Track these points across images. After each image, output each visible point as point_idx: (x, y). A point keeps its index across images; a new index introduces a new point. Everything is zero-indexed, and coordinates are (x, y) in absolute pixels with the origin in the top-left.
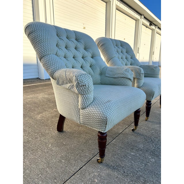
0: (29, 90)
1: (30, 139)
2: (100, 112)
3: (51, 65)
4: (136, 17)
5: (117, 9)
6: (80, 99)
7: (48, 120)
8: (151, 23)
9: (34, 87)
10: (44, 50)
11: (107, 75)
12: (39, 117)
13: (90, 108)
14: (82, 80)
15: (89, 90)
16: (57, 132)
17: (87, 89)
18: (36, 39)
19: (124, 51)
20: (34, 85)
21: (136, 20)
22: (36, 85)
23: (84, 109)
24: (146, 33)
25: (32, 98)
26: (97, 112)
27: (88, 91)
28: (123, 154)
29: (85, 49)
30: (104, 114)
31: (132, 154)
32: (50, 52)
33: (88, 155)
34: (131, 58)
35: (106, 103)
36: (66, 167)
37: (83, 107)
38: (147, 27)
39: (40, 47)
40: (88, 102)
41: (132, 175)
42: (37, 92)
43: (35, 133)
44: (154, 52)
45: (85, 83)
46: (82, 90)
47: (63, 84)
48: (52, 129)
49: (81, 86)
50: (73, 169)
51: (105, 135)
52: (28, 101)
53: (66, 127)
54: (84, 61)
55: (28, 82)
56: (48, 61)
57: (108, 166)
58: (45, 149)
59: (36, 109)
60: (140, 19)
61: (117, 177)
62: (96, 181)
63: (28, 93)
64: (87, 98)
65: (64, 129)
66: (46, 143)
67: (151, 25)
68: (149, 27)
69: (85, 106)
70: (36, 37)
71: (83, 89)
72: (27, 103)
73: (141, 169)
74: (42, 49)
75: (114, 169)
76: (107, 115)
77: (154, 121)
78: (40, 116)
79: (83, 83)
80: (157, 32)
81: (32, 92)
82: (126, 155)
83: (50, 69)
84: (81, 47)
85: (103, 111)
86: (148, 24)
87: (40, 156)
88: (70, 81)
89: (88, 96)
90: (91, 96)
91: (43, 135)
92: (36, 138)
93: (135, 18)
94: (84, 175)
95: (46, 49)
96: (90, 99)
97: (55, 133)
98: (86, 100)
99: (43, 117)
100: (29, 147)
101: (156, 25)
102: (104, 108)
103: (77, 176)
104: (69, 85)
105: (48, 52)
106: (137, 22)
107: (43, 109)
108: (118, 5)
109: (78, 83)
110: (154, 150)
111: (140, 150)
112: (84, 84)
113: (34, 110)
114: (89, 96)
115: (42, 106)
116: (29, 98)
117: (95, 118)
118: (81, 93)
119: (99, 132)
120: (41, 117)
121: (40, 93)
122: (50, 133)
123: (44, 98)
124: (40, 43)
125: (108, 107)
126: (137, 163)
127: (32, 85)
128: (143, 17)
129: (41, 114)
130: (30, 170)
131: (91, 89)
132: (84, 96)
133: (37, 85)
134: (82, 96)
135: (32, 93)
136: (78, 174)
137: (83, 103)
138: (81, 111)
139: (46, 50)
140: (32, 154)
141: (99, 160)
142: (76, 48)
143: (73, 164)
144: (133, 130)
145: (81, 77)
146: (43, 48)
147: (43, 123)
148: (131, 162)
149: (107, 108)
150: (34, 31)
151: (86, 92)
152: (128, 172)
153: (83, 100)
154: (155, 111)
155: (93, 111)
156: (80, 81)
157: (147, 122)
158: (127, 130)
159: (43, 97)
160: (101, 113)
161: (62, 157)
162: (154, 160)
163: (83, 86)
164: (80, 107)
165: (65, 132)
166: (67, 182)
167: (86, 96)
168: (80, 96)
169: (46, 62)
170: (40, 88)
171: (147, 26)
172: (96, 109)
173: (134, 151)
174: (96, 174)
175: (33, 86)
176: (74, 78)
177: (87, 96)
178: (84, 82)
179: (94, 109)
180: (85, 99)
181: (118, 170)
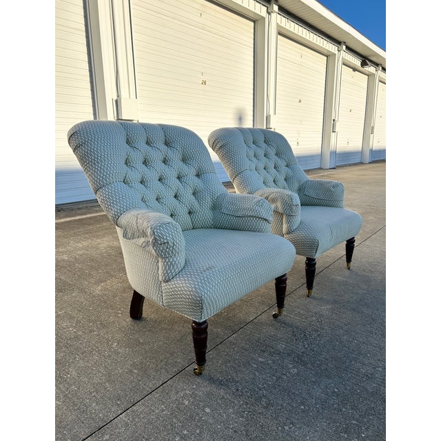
0: (82, 229)
1: (80, 333)
2: (192, 288)
3: (113, 203)
4: (327, 48)
5: (280, 34)
6: (160, 264)
7: (114, 296)
8: (366, 60)
9: (92, 221)
10: (102, 175)
11: (224, 210)
12: (98, 290)
13: (176, 280)
14: (162, 234)
15: (176, 251)
16: (129, 319)
17: (171, 249)
18: (88, 156)
19: (272, 152)
20: (93, 217)
21: (328, 56)
22: (96, 217)
23: (167, 281)
24: (352, 83)
25: (86, 248)
26: (188, 287)
27: (172, 252)
28: (244, 360)
29: (184, 160)
30: (197, 292)
31: (260, 359)
32: (112, 178)
33: (181, 361)
34: (287, 166)
35: (204, 271)
36: (140, 381)
37: (165, 278)
38: (355, 70)
39: (95, 171)
40: (173, 271)
41: (248, 394)
42: (97, 234)
43: (89, 321)
44: (373, 128)
45: (166, 239)
46: (162, 251)
47: (133, 237)
48: (122, 314)
49: (161, 244)
50: (151, 385)
51: (203, 326)
52: (78, 255)
53: (146, 311)
54: (181, 185)
55: (79, 209)
56: (109, 195)
57: (211, 380)
58: (105, 351)
59: (94, 273)
60: (336, 52)
61: (223, 398)
62: (187, 403)
63: (79, 237)
64: (171, 263)
65: (144, 315)
66: (108, 341)
67: (364, 64)
68: (361, 69)
69: (169, 278)
70: (88, 153)
71: (163, 249)
72: (76, 259)
73: (268, 385)
74: (98, 174)
75: (222, 385)
76: (203, 293)
77: (325, 297)
78: (99, 288)
79: (163, 238)
80: (381, 80)
81: (87, 233)
82: (248, 363)
83: (112, 210)
84: (175, 157)
85: (197, 286)
86: (357, 62)
87: (95, 363)
88: (144, 234)
89: (173, 260)
90: (180, 260)
91: (103, 326)
92: (91, 331)
93: (326, 52)
94: (167, 393)
95: (105, 174)
96: (177, 265)
97: (125, 321)
98: (169, 268)
99: (106, 289)
100: (78, 347)
101: (377, 65)
102: (199, 281)
103: (156, 395)
104: (142, 240)
105: (109, 179)
106: (330, 58)
107: (108, 273)
108: (283, 25)
109: (155, 239)
110: (303, 353)
111: (276, 352)
112: (165, 241)
113: (90, 274)
114: (175, 259)
115: (107, 265)
116: (80, 249)
117: (184, 298)
118: (162, 255)
119: (194, 322)
120: (102, 290)
121: (104, 236)
122: (118, 322)
123: (111, 247)
124: (95, 164)
125: (206, 279)
126: (264, 376)
127: (88, 216)
128: (344, 47)
129: (102, 284)
130: (78, 386)
131: (178, 249)
132: (167, 261)
133: (100, 216)
134: (164, 260)
135: (87, 235)
136: (157, 393)
137: (165, 272)
138: (163, 284)
139: (106, 176)
140: (83, 360)
141: (196, 369)
142: (165, 161)
143: (152, 376)
144: (275, 316)
145: (159, 229)
146: (100, 172)
147: (105, 302)
148: (254, 374)
149: (205, 281)
150: (85, 143)
151: (169, 254)
152: (244, 391)
153: (166, 267)
154: (333, 276)
155: (181, 285)
156: (159, 237)
157: (308, 299)
158: (264, 317)
159: (108, 246)
160: (194, 289)
161: (134, 365)
162: (296, 370)
163: (164, 243)
164: (160, 279)
165: (145, 319)
166: (138, 404)
167: (169, 261)
168: (160, 260)
169: (106, 197)
170: (105, 224)
171: (357, 67)
172: (186, 283)
173: (266, 354)
174: (188, 392)
175: (90, 218)
176: (149, 231)
177: (171, 260)
178: (165, 237)
179: (182, 283)
180: (169, 266)
181: (228, 386)
